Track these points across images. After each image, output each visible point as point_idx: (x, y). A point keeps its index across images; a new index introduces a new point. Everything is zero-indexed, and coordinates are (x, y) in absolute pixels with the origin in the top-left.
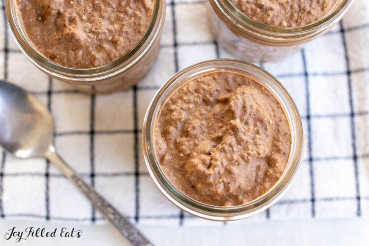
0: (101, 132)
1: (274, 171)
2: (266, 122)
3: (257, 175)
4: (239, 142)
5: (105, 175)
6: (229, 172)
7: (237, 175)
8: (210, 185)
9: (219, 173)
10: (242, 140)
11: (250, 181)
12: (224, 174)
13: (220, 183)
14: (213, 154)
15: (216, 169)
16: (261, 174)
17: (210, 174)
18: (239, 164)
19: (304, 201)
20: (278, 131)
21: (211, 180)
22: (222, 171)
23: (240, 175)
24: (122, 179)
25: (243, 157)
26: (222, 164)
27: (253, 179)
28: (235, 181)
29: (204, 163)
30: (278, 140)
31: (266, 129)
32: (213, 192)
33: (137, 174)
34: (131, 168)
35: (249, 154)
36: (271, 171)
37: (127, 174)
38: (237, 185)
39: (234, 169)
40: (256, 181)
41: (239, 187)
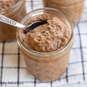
0: (6, 54)
1: (64, 43)
2: (61, 27)
3: (58, 45)
4: (51, 32)
5: (7, 68)
6: (47, 43)
7: (50, 43)
8: (40, 47)
9: (43, 42)
10: (52, 32)
11: (55, 46)
12: (45, 43)
13: (43, 46)
14: (41, 37)
15: (42, 41)
16: (59, 44)
17: (40, 43)
18: (50, 40)
19: (80, 74)
20: (66, 31)
21: (40, 45)
22: (44, 42)
23: (51, 44)
24: (13, 69)
25: (52, 38)
26: (44, 39)
27: (56, 46)
28: (49, 46)
29: (38, 39)
30: (66, 33)
31: (61, 29)
32: (41, 49)
33: (19, 68)
34: (16, 66)
35: (54, 36)
36: (63, 43)
37: (15, 68)
38: (50, 47)
39: (49, 41)
40: (57, 47)
41: (51, 48)
